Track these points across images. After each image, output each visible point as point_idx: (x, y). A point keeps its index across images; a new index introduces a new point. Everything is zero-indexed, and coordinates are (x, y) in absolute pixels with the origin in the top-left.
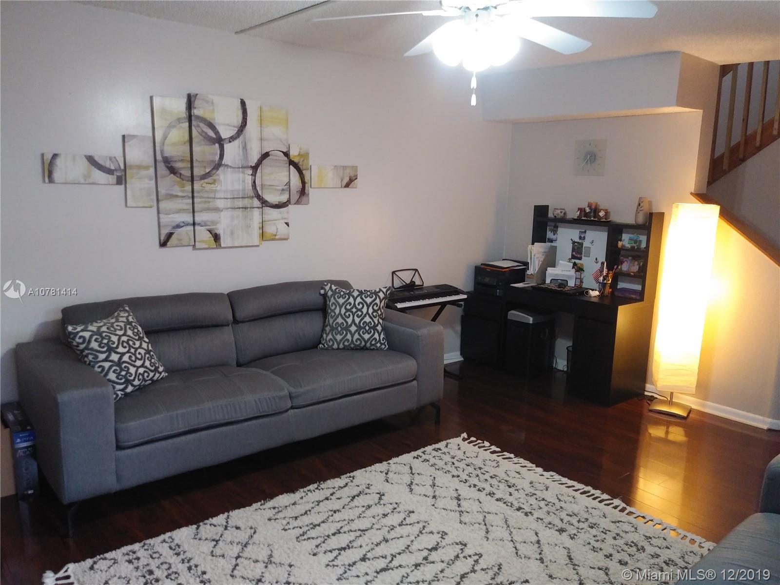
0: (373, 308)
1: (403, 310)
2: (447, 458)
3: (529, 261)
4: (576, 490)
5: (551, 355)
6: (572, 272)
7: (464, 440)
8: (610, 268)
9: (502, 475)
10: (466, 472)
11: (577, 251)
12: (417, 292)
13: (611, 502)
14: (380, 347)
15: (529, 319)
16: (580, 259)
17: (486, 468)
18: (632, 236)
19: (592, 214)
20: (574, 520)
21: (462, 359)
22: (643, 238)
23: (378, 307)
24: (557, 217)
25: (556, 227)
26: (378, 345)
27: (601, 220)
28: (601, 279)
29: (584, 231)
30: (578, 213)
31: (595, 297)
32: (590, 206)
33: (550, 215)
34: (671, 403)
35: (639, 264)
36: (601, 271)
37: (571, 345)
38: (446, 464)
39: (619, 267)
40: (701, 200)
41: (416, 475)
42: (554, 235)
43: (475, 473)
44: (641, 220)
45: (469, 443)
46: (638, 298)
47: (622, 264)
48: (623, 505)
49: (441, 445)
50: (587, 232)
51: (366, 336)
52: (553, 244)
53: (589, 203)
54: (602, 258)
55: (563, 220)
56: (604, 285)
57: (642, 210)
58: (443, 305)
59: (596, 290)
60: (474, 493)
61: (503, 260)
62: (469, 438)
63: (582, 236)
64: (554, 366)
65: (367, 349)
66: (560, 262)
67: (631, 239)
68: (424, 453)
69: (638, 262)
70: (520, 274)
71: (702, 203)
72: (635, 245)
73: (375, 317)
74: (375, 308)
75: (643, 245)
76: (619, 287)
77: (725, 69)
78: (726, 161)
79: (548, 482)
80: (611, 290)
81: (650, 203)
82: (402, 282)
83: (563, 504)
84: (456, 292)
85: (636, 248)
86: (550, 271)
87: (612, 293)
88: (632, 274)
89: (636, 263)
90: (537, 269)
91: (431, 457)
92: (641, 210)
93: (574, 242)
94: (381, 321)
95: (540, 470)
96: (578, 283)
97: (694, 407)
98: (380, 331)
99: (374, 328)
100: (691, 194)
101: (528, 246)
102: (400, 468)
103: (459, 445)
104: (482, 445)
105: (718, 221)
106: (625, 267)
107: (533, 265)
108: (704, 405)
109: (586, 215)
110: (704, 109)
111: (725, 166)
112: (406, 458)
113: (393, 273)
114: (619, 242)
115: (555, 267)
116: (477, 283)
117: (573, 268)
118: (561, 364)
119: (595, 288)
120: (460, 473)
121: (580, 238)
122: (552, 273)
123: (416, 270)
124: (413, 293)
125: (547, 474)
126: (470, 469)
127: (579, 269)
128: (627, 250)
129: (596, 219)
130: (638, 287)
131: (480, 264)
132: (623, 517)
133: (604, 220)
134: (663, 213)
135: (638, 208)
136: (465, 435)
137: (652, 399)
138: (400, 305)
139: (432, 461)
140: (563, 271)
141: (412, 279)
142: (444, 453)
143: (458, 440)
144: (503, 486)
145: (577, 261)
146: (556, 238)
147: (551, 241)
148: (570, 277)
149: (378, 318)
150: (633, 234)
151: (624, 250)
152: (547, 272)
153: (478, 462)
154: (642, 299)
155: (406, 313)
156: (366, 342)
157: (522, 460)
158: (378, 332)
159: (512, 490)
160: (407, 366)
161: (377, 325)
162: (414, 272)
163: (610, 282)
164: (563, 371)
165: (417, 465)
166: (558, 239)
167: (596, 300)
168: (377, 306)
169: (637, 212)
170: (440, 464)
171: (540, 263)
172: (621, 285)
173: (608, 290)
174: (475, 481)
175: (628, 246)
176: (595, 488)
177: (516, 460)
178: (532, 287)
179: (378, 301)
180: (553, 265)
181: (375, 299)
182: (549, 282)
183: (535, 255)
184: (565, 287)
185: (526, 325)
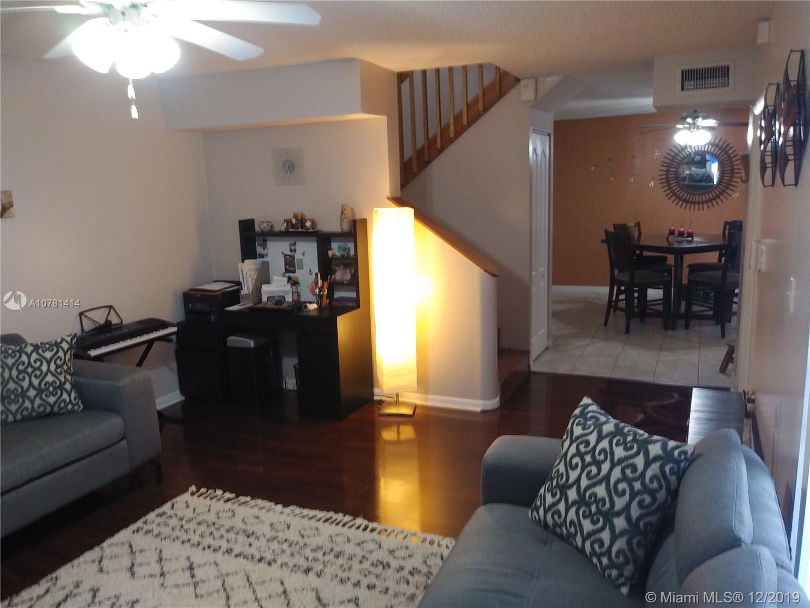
0: (55, 363)
1: (99, 358)
2: (174, 522)
3: (241, 280)
4: (319, 520)
5: (280, 376)
6: (288, 287)
7: (193, 494)
8: (324, 279)
9: (239, 525)
10: (198, 533)
11: (290, 264)
12: (115, 333)
13: (354, 522)
14: (71, 409)
15: (250, 344)
16: (294, 272)
17: (221, 522)
18: (340, 244)
19: (299, 225)
20: (319, 555)
21: (183, 398)
22: (351, 245)
23: (63, 361)
24: (264, 231)
25: (265, 241)
26: (70, 407)
27: (309, 231)
28: (317, 290)
29: (293, 243)
30: (285, 225)
31: (313, 310)
32: (295, 217)
33: (257, 229)
34: (397, 403)
35: (351, 272)
36: (316, 283)
37: (297, 362)
38: (173, 529)
39: (333, 277)
40: (397, 204)
41: (137, 554)
42: (264, 249)
43: (208, 531)
44: (346, 227)
45: (199, 496)
46: (354, 305)
47: (335, 273)
48: (365, 522)
49: (166, 507)
50: (297, 243)
51: (52, 400)
52: (265, 259)
53: (294, 214)
54: (315, 269)
55: (271, 234)
56: (320, 297)
57: (346, 217)
58: (150, 343)
59: (314, 303)
60: (209, 556)
61: (214, 282)
62: (198, 490)
63: (293, 248)
64: (284, 386)
65: (55, 414)
66: (275, 278)
67: (339, 248)
68: (145, 522)
69: (350, 270)
70: (234, 296)
71: (399, 207)
72: (344, 253)
73: (61, 374)
74: (58, 362)
75: (352, 253)
76: (335, 296)
77: (402, 77)
78: (414, 164)
79: (290, 519)
80: (328, 301)
81: (352, 210)
82: (95, 323)
83: (306, 540)
84: (163, 325)
85: (346, 255)
86: (265, 288)
87: (330, 303)
88: (346, 282)
89: (348, 271)
90: (251, 288)
91: (154, 526)
92: (344, 218)
93: (285, 256)
94: (69, 377)
95: (279, 507)
96: (296, 297)
97: (419, 402)
98: (69, 390)
99: (61, 387)
100: (388, 198)
101: (238, 265)
102: (116, 550)
103: (186, 502)
104: (214, 494)
105: (415, 224)
106: (338, 276)
107: (247, 282)
108: (427, 400)
109: (293, 226)
110: (387, 116)
111: (415, 169)
112: (124, 535)
113: (81, 314)
114: (329, 251)
115: (270, 283)
116: (188, 312)
117: (288, 282)
118: (291, 383)
119: (313, 301)
120: (191, 535)
121: (291, 250)
122: (267, 290)
123: (111, 307)
124: (109, 334)
125: (288, 510)
126: (203, 528)
127: (294, 283)
128: (338, 259)
129: (304, 230)
130: (353, 295)
131: (188, 290)
132: (367, 535)
133: (311, 230)
134: (366, 220)
135: (341, 216)
136: (193, 488)
137: (381, 402)
138: (94, 353)
139: (156, 530)
140: (278, 286)
141: (107, 318)
142: (171, 517)
143: (186, 496)
144: (241, 538)
145: (292, 275)
146: (267, 253)
147: (262, 256)
148: (287, 292)
149: (64, 374)
150: (341, 242)
151: (335, 259)
152: (262, 289)
153: (211, 517)
154: (358, 307)
155: (103, 361)
156: (52, 407)
157: (259, 501)
158: (66, 391)
159: (252, 539)
160: (111, 425)
161: (65, 383)
162: (108, 309)
163: (326, 292)
164: (294, 390)
165: (139, 540)
166: (269, 254)
167: (315, 314)
168: (61, 360)
169: (342, 220)
170: (166, 531)
171: (254, 281)
172: (338, 294)
173: (325, 301)
174: (208, 540)
175: (338, 254)
176: (337, 512)
177: (253, 503)
178: (248, 308)
179: (61, 354)
180: (268, 281)
181: (57, 352)
182: (266, 300)
183: (247, 273)
184: (283, 303)
185: (247, 350)
